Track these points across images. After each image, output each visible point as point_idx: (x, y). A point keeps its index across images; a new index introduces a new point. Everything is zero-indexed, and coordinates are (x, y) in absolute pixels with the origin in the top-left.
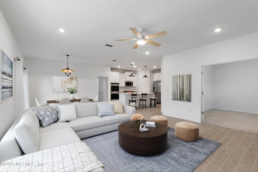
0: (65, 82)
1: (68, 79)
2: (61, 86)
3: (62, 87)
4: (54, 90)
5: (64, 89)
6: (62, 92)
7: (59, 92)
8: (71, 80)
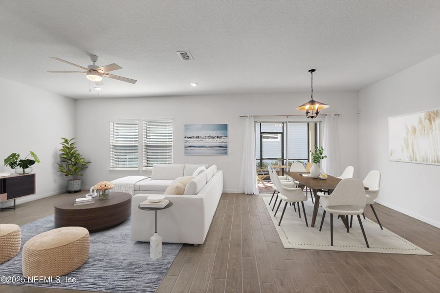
0: (415, 130)
1: (423, 119)
2: (405, 143)
3: (407, 147)
4: (391, 154)
5: (412, 153)
6: (407, 160)
7: (400, 161)
8: (430, 120)
